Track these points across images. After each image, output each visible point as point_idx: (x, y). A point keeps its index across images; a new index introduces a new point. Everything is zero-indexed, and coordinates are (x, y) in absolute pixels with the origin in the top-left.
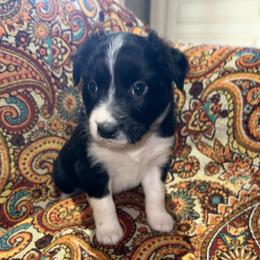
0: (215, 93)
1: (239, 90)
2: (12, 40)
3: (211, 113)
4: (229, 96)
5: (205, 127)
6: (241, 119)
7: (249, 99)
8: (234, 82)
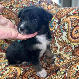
0: (64, 23)
1: (70, 22)
2: (8, 7)
3: (62, 30)
4: (67, 24)
5: (60, 35)
6: (70, 32)
7: (73, 24)
8: (70, 19)
